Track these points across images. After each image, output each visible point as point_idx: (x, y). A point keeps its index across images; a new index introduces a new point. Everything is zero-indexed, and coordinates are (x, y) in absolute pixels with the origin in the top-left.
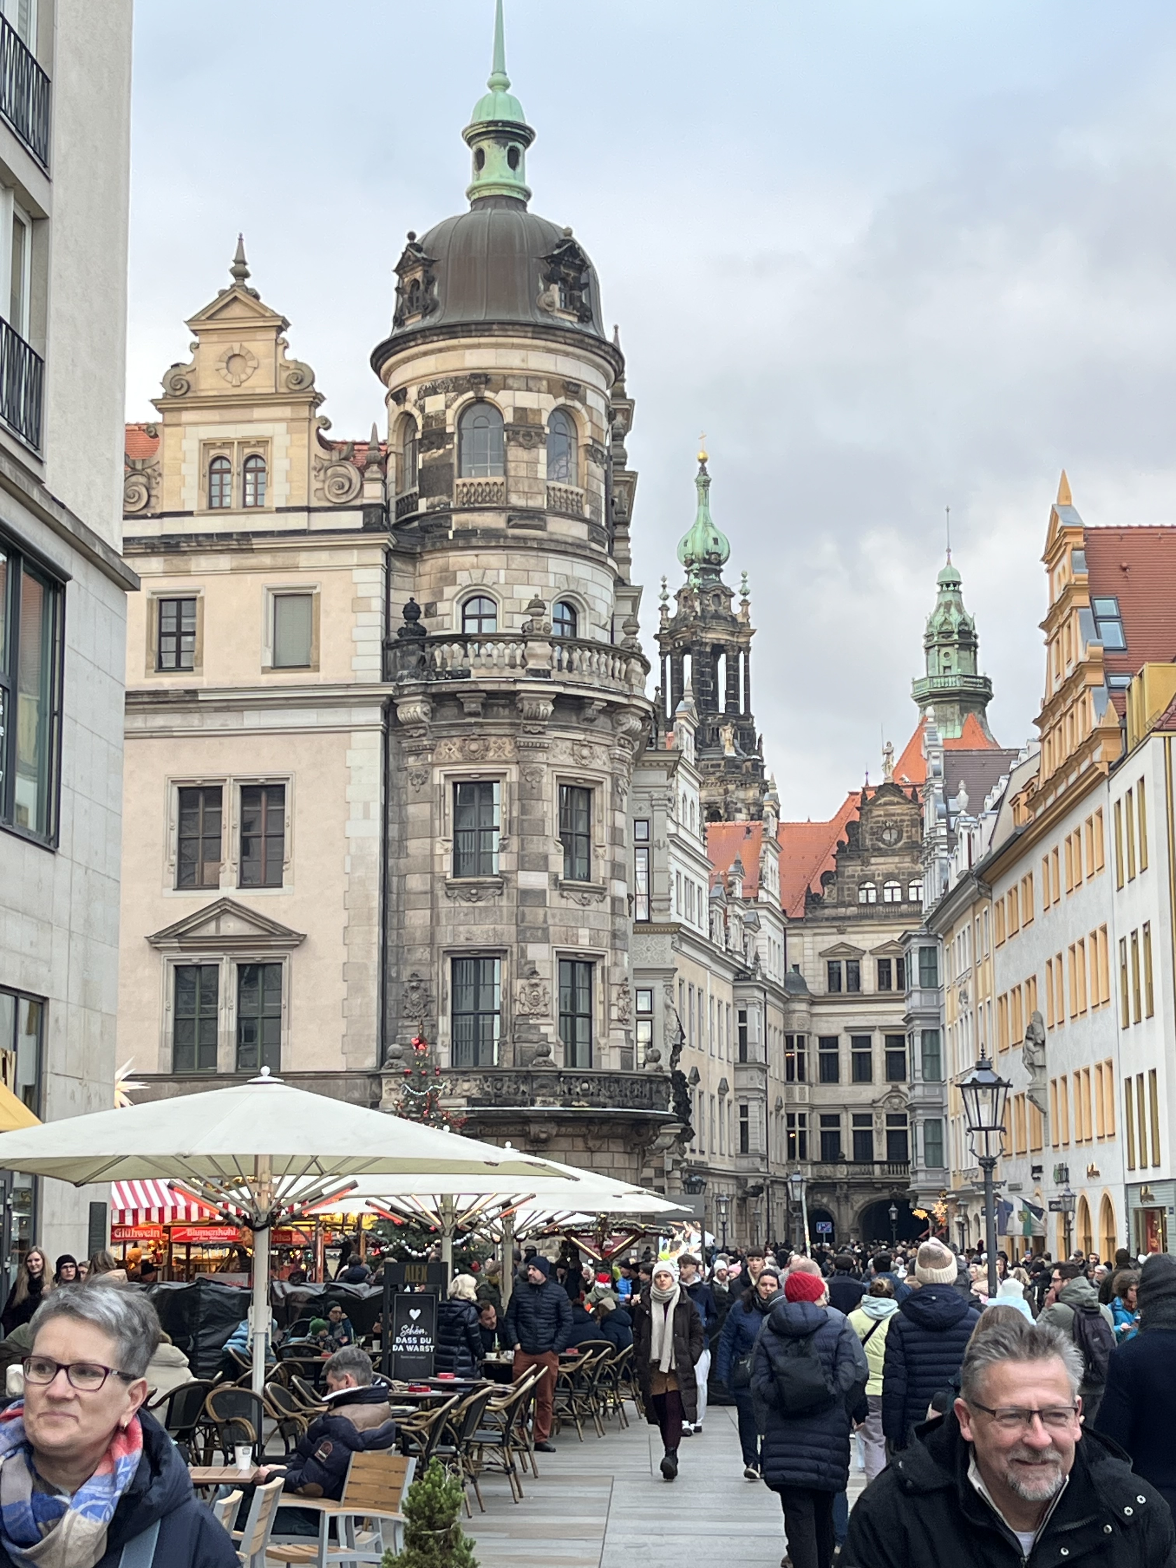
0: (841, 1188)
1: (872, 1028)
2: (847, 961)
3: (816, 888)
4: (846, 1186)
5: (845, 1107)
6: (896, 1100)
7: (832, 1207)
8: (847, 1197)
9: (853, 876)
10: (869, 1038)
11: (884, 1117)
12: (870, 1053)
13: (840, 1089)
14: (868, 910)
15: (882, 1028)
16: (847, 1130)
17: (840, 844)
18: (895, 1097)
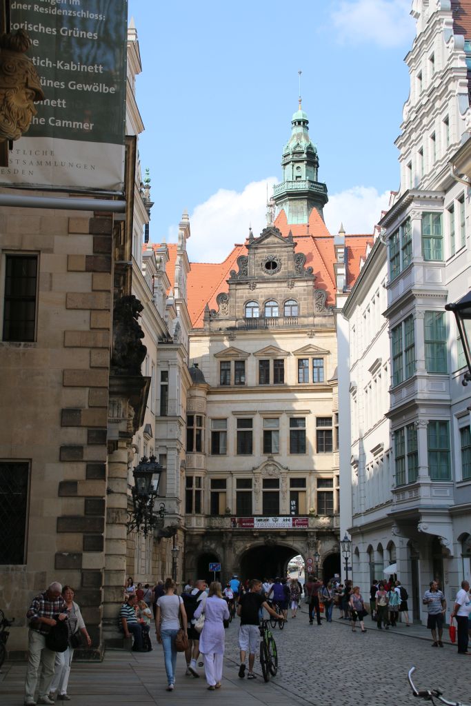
0: (227, 536)
1: (254, 413)
2: (236, 362)
3: (213, 306)
4: (230, 535)
5: (231, 473)
6: (271, 468)
7: (219, 551)
8: (231, 543)
9: (242, 297)
10: (251, 420)
11: (261, 481)
12: (251, 432)
13: (227, 458)
14: (253, 323)
15: (261, 413)
16: (232, 490)
17: (233, 273)
18: (270, 465)
